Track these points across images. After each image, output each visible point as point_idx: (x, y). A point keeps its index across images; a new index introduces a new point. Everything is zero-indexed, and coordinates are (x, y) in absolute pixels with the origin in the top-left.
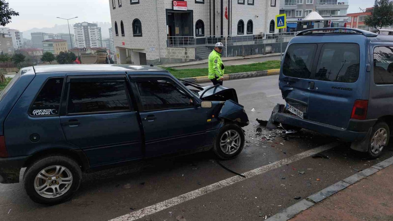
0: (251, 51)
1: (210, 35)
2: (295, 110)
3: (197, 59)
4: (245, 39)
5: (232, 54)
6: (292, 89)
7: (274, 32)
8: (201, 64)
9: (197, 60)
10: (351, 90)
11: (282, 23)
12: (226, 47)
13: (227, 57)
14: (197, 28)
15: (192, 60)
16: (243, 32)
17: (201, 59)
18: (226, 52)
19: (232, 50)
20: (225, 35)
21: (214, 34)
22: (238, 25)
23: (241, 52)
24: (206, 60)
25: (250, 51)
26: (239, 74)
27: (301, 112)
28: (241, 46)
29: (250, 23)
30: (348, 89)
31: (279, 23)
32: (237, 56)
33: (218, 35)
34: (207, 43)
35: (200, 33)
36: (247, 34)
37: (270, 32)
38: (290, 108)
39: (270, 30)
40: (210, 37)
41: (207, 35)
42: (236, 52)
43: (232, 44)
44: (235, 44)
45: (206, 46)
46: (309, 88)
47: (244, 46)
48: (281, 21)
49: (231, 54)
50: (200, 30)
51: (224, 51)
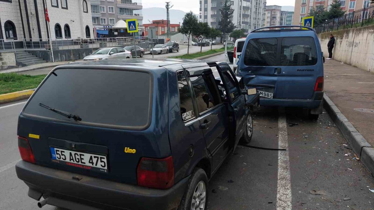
0: (79, 55)
1: (25, 37)
3: (18, 66)
4: (65, 43)
5: (60, 59)
6: (254, 76)
7: (90, 38)
8: (28, 70)
9: (19, 66)
10: (313, 70)
12: (52, 52)
13: (54, 62)
14: (6, 30)
15: (12, 67)
16: (61, 36)
17: (24, 65)
18: (53, 57)
19: (59, 54)
20: (44, 38)
21: (30, 37)
22: (55, 29)
23: (69, 57)
24: (31, 65)
25: (78, 55)
28: (69, 51)
29: (67, 27)
30: (310, 70)
32: (66, 60)
33: (35, 38)
34: (25, 47)
35: (12, 36)
36: (66, 38)
37: (87, 37)
39: (87, 35)
40: (29, 40)
41: (20, 38)
42: (63, 56)
43: (58, 49)
44: (61, 48)
45: (25, 51)
46: (276, 73)
47: (72, 50)
48: (132, 26)
49: (58, 59)
50: (11, 32)
51: (50, 56)
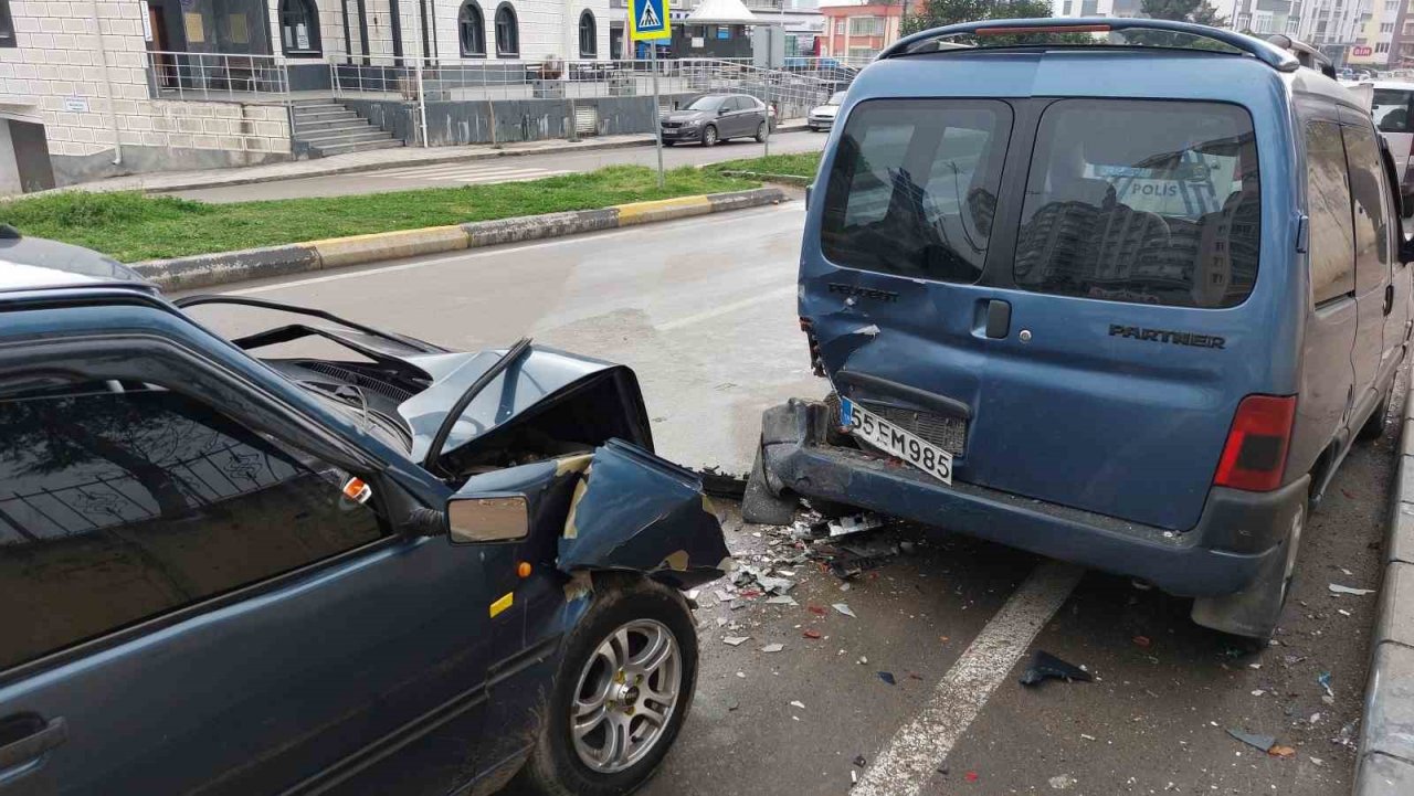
0: (524, 125)
1: (349, 52)
2: (901, 440)
3: (298, 154)
4: (495, 76)
5: (449, 137)
6: (872, 329)
7: (595, 57)
8: (320, 174)
9: (300, 158)
10: (1218, 343)
11: (654, 16)
12: (423, 107)
13: (429, 145)
14: (285, 21)
15: (277, 159)
16: (481, 48)
17: (316, 154)
18: (424, 126)
19: (449, 120)
20: (413, 55)
21: (365, 50)
22: (459, 20)
23: (486, 128)
24: (342, 156)
25: (520, 126)
26: (507, 226)
27: (938, 452)
28: (483, 107)
29: (507, 15)
30: (1199, 341)
31: (644, 17)
32: (470, 143)
33: (381, 56)
34: (336, 85)
35: (304, 45)
36: (499, 56)
37: (582, 57)
38: (863, 425)
39: (583, 47)
40: (346, 62)
41: (333, 52)
42: (462, 126)
43: (448, 96)
44: (458, 95)
45: (335, 101)
46: (980, 333)
47: (494, 103)
48: (648, 11)
49: (444, 135)
50: (302, 29)
51: (416, 123)
